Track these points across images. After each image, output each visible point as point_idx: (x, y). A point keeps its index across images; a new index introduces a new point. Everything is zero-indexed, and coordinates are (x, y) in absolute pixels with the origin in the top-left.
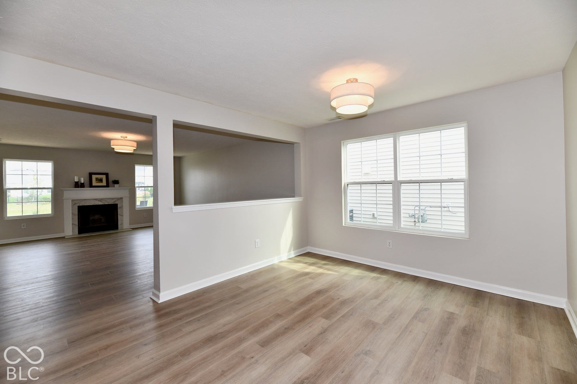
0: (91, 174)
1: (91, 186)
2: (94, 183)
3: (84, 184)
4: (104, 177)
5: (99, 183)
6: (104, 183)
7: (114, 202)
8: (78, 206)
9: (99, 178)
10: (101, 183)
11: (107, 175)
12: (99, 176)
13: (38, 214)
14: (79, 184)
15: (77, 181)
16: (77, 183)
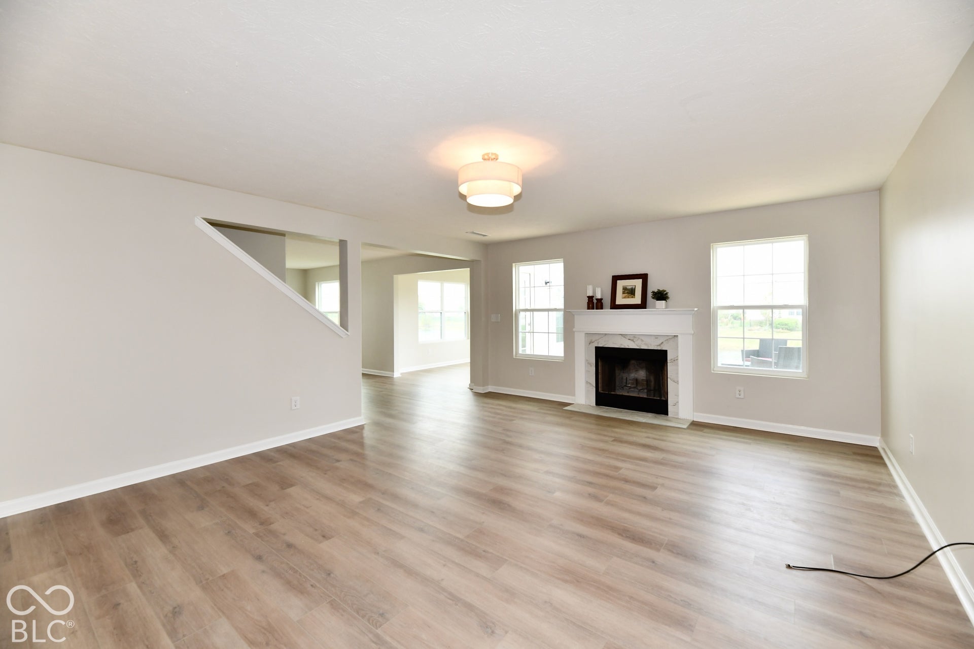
0: (616, 279)
1: (614, 306)
2: (620, 300)
3: (603, 302)
4: (638, 283)
5: (628, 298)
6: (637, 300)
7: (660, 345)
8: (596, 348)
9: (630, 287)
10: (632, 297)
11: (644, 277)
12: (629, 283)
14: (595, 301)
15: (590, 294)
16: (590, 298)
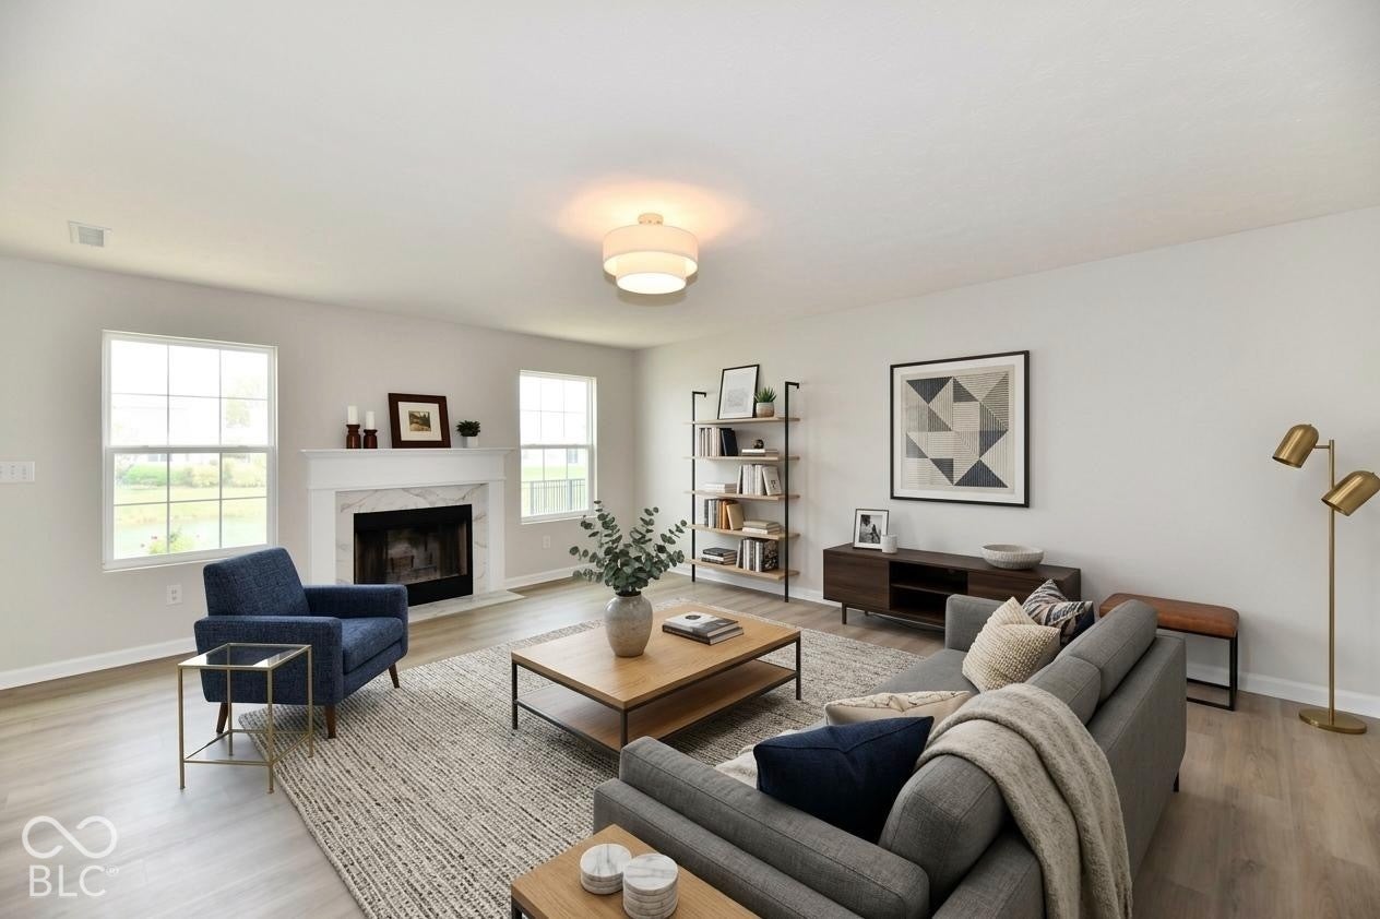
0: (394, 400)
1: (397, 442)
2: (407, 433)
3: (376, 434)
4: (433, 410)
5: (420, 430)
6: (435, 434)
7: (463, 498)
8: (357, 516)
9: (422, 414)
10: (425, 430)
11: (441, 401)
12: (420, 409)
13: (223, 547)
14: (363, 435)
15: (353, 421)
16: (353, 429)
